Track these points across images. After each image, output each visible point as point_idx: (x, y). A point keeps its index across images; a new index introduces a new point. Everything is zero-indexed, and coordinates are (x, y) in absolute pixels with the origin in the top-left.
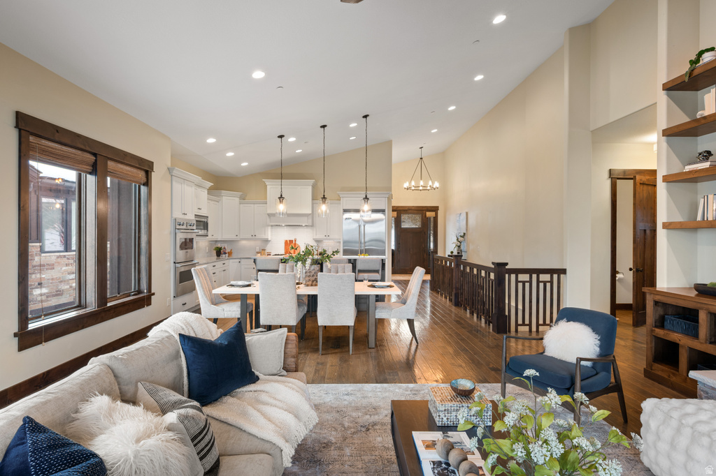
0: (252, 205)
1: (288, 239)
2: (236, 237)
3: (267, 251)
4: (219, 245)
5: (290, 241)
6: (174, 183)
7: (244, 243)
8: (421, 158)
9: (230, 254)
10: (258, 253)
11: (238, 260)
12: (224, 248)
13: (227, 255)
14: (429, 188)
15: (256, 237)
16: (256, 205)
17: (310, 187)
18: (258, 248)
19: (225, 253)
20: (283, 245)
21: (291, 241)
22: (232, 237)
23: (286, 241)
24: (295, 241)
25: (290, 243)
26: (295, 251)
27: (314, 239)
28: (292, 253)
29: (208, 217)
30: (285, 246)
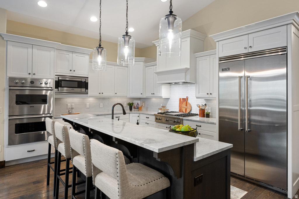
1: (182, 97)
2: (141, 95)
5: (183, 99)
10: (160, 109)
22: (138, 95)
23: (180, 99)
24: (187, 99)
25: (184, 101)
26: (186, 110)
27: (197, 98)
28: (184, 111)
29: (88, 78)
30: (180, 104)
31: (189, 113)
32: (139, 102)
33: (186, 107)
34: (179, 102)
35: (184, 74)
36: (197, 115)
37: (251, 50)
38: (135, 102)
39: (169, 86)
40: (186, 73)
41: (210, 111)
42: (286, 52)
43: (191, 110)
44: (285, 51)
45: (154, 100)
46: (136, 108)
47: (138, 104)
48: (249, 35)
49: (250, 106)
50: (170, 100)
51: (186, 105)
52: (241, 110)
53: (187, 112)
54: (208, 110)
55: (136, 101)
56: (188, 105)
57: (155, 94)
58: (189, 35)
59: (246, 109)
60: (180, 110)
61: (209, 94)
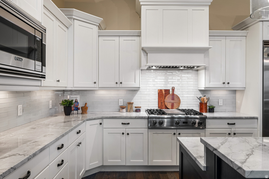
0: (117, 39)
3: (134, 105)
4: (69, 97)
5: (165, 91)
7: (102, 94)
9: (84, 110)
10: (122, 108)
11: (98, 121)
12: (76, 102)
13: (80, 111)
15: (123, 85)
16: (122, 39)
17: (207, 9)
18: (121, 100)
19: (77, 109)
20: (157, 96)
21: (167, 91)
23: (160, 90)
25: (167, 94)
26: (173, 105)
28: (170, 107)
33: (172, 101)
51: (173, 99)
53: (175, 108)
56: (175, 98)
58: (210, 4)
61: (226, 83)
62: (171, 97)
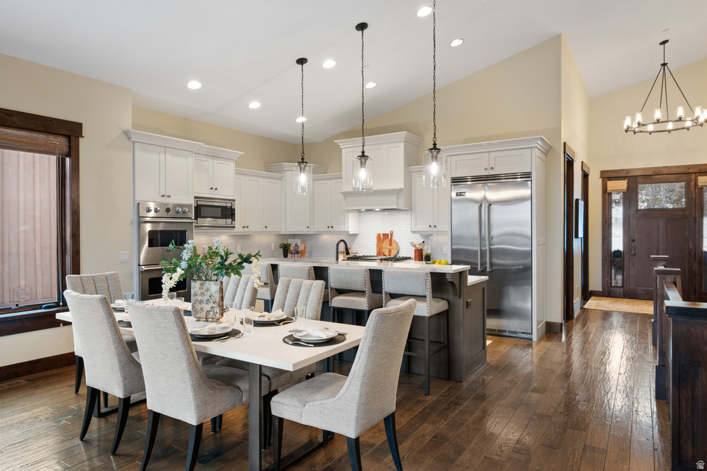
1: (382, 232)
2: (307, 230)
4: (287, 241)
5: (384, 235)
6: (137, 152)
8: (664, 65)
10: (341, 253)
14: (688, 124)
17: (402, 145)
20: (375, 241)
21: (386, 236)
22: (301, 229)
23: (379, 235)
24: (392, 235)
25: (385, 238)
26: (390, 252)
27: (413, 232)
28: (387, 253)
29: (234, 200)
30: (378, 242)
31: (395, 256)
32: (298, 241)
33: (390, 247)
34: (376, 241)
35: (395, 197)
36: (410, 258)
37: (492, 173)
38: (292, 242)
39: (358, 214)
40: (397, 195)
41: (429, 252)
42: (530, 179)
43: (398, 252)
44: (529, 177)
45: (325, 238)
46: (293, 252)
47: (296, 245)
48: (491, 153)
49: (492, 245)
50: (358, 237)
51: (391, 244)
52: (481, 250)
53: (392, 256)
54: (427, 251)
55: (292, 240)
56: (393, 244)
57: (334, 227)
58: (404, 139)
59: (487, 248)
60: (379, 253)
61: (433, 226)
62: (388, 243)
